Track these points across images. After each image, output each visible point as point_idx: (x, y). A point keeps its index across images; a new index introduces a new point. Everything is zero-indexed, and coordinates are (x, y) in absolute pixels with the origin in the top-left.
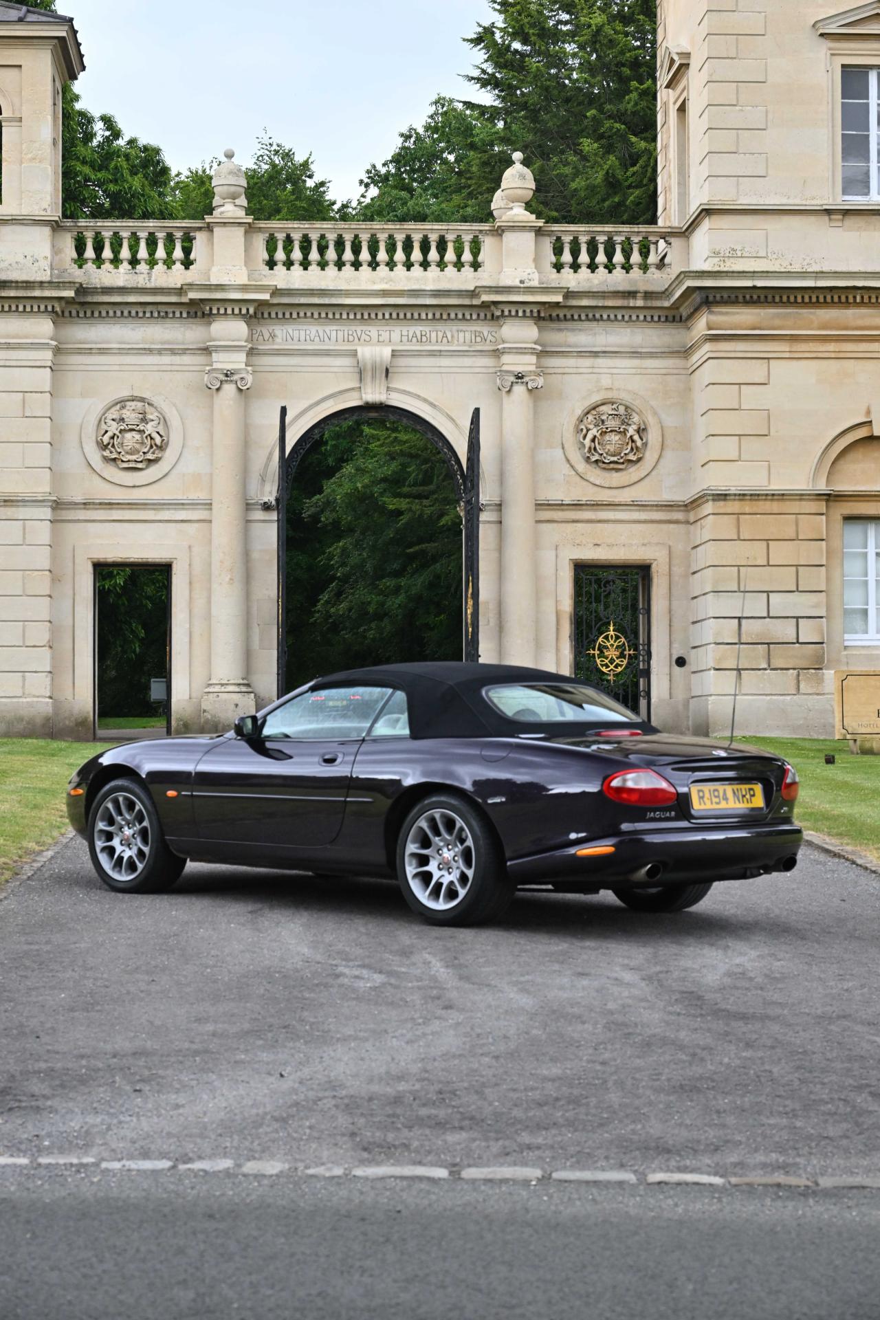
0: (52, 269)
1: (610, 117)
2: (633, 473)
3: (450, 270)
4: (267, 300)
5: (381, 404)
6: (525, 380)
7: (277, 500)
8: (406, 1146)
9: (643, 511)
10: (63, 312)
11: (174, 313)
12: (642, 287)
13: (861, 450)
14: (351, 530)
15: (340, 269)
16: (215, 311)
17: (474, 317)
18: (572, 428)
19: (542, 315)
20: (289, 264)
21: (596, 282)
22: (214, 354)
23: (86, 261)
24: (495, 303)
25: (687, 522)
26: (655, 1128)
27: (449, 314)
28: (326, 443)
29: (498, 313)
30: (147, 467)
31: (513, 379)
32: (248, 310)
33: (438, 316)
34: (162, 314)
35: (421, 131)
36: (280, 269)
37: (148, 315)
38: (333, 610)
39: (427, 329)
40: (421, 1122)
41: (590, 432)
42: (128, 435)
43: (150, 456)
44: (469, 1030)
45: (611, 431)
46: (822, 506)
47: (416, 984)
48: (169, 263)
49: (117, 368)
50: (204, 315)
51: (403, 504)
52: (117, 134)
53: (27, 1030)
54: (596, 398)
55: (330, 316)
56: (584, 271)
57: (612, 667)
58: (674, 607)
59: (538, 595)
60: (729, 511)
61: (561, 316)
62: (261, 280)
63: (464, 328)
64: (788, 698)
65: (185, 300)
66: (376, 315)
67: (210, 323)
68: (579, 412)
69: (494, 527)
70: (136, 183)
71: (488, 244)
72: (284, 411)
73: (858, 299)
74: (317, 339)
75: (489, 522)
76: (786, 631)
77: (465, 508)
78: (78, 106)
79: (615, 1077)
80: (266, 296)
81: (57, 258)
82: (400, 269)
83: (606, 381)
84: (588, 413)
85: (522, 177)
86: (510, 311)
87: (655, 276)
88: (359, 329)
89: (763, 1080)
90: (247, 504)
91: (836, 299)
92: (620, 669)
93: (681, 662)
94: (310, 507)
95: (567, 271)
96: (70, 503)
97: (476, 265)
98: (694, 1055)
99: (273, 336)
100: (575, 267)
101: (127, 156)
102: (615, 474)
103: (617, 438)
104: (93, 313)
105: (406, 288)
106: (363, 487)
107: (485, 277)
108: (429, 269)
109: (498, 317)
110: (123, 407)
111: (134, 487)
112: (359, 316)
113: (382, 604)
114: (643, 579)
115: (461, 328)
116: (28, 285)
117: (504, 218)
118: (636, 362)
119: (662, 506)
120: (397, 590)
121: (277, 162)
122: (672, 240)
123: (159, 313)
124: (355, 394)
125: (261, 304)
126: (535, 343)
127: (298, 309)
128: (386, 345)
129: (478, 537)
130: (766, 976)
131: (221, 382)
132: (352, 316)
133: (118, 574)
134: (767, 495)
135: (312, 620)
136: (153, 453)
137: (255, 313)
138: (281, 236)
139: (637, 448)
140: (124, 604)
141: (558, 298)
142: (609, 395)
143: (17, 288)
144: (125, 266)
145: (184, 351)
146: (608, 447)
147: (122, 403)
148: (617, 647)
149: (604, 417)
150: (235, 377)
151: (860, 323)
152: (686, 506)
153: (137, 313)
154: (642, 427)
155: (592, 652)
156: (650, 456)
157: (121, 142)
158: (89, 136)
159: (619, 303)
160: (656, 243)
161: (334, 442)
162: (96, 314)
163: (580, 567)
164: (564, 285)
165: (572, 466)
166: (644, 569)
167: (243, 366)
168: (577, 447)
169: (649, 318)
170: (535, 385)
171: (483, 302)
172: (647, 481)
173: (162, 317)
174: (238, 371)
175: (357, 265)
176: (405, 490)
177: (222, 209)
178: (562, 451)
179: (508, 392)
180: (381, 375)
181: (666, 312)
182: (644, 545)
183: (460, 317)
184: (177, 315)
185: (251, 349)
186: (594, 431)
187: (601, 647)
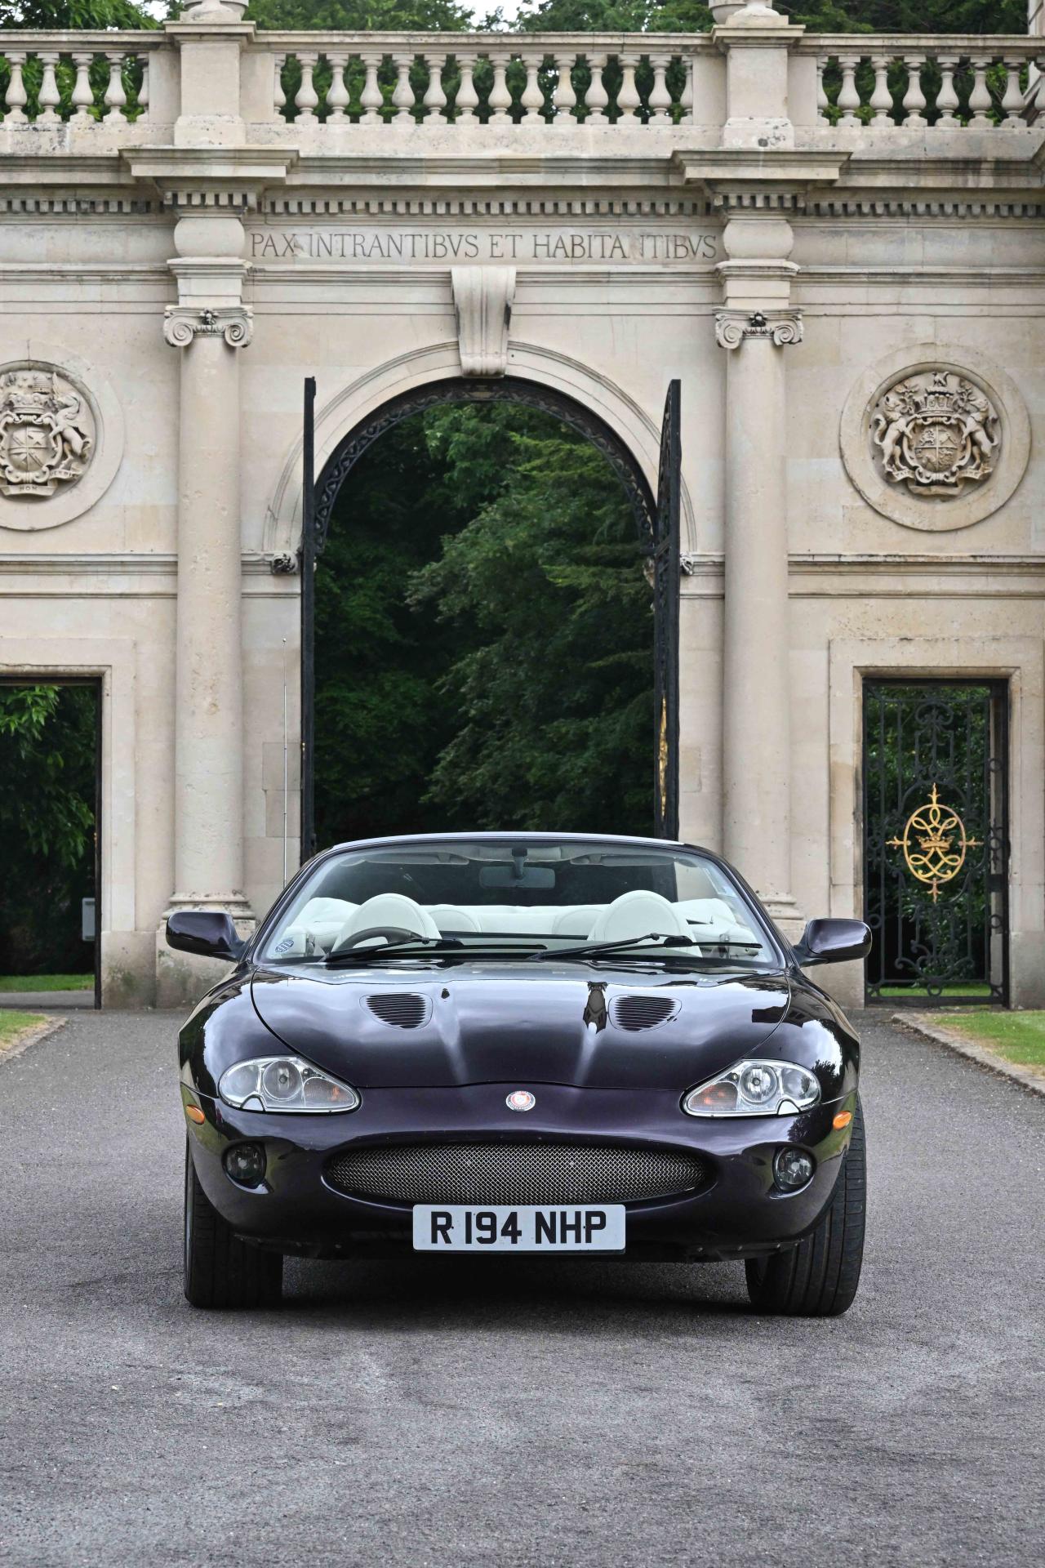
2: (973, 505)
3: (628, 120)
4: (281, 179)
5: (498, 373)
6: (769, 326)
7: (300, 555)
9: (995, 575)
11: (106, 203)
12: (992, 153)
14: (497, 631)
15: (419, 121)
16: (182, 201)
17: (673, 209)
18: (858, 417)
19: (801, 204)
20: (323, 111)
21: (904, 142)
22: (181, 283)
24: (712, 183)
27: (625, 205)
28: (451, 466)
29: (718, 202)
30: (56, 494)
31: (744, 326)
32: (245, 197)
33: (604, 208)
34: (84, 206)
36: (307, 121)
37: (58, 208)
38: (463, 779)
39: (584, 233)
41: (893, 426)
42: (21, 435)
43: (61, 474)
45: (933, 424)
47: (314, 1402)
48: (101, 108)
49: (1, 308)
50: (160, 208)
51: (583, 577)
54: (904, 362)
55: (401, 208)
56: (883, 123)
59: (793, 736)
61: (838, 206)
62: (269, 142)
63: (654, 231)
65: (124, 180)
66: (488, 206)
67: (171, 225)
68: (872, 388)
69: (711, 605)
71: (699, 74)
72: (310, 386)
74: (376, 251)
75: (701, 597)
77: (656, 568)
79: (595, 1555)
80: (279, 172)
82: (533, 119)
83: (923, 329)
84: (889, 390)
86: (740, 198)
87: (1016, 131)
88: (455, 233)
90: (244, 563)
92: (950, 875)
94: (422, 580)
95: (849, 122)
97: (677, 112)
98: (764, 1521)
99: (292, 247)
100: (866, 115)
102: (940, 507)
103: (944, 437)
105: (543, 156)
106: (515, 546)
107: (692, 135)
108: (588, 119)
109: (718, 209)
110: (11, 382)
111: (31, 531)
112: (455, 209)
113: (553, 768)
114: (996, 706)
115: (648, 230)
117: (731, 22)
118: (980, 294)
119: (1028, 565)
120: (581, 742)
123: (78, 204)
124: (449, 357)
125: (270, 187)
126: (787, 258)
127: (341, 196)
128: (507, 263)
129: (676, 624)
130: (997, 1394)
131: (195, 333)
132: (441, 209)
133: (35, 703)
135: (424, 799)
136: (68, 468)
137: (259, 204)
138: (308, 59)
139: (982, 455)
140: (56, 765)
141: (832, 173)
142: (929, 356)
144: (16, 117)
145: (125, 277)
146: (928, 454)
148: (945, 834)
149: (919, 398)
150: (220, 325)
153: (37, 204)
155: (898, 842)
156: (1006, 473)
159: (947, 181)
160: (1022, 69)
161: (466, 464)
163: (874, 682)
164: (842, 150)
165: (858, 491)
166: (998, 686)
167: (236, 303)
168: (867, 454)
169: (1004, 211)
170: (788, 336)
171: (689, 181)
172: (1000, 519)
173: (85, 213)
174: (226, 312)
175: (451, 111)
176: (590, 550)
177: (197, 8)
178: (839, 460)
179: (737, 351)
180: (496, 318)
181: (1035, 199)
182: (995, 639)
183: (646, 208)
184: (114, 208)
185: (252, 271)
186: (901, 425)
187: (914, 833)
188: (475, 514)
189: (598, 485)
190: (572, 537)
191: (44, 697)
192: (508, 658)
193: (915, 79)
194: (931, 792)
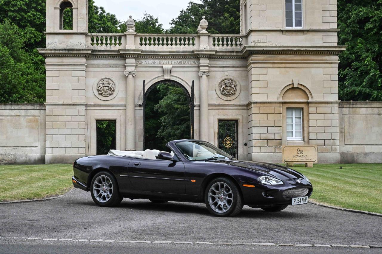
0: (85, 46)
1: (232, 7)
2: (233, 97)
3: (187, 46)
4: (140, 54)
5: (169, 79)
6: (206, 73)
7: (143, 104)
8: (144, 238)
9: (236, 106)
10: (88, 57)
11: (116, 57)
12: (235, 50)
13: (291, 91)
14: (166, 114)
15: (159, 46)
16: (127, 56)
17: (193, 58)
18: (218, 85)
19: (210, 57)
20: (146, 44)
21: (224, 49)
22: (127, 67)
23: (94, 44)
24: (198, 54)
25: (247, 109)
26: (201, 235)
27: (186, 57)
28: (160, 91)
29: (199, 57)
30: (110, 96)
31: (202, 73)
32: (135, 56)
33: (183, 57)
35: (186, 10)
36: (143, 46)
37: (110, 57)
38: (162, 134)
39: (181, 61)
40: (148, 234)
42: (105, 88)
43: (110, 93)
44: (166, 218)
45: (228, 86)
46: (281, 105)
48: (115, 44)
49: (102, 71)
50: (124, 57)
51: (179, 106)
52: (104, 12)
53: (63, 218)
54: (224, 78)
55: (156, 57)
56: (221, 46)
57: (228, 146)
58: (244, 131)
59: (209, 128)
60: (257, 106)
61: (215, 57)
62: (138, 48)
63: (190, 60)
64: (272, 153)
65: (119, 54)
66: (168, 57)
67: (125, 60)
68: (219, 81)
69: (198, 111)
70: (109, 24)
71: (196, 39)
72: (144, 81)
73: (290, 53)
74: (153, 63)
75: (197, 109)
76: (272, 136)
77: (191, 105)
78: (94, 4)
79: (196, 226)
80: (140, 52)
81: (87, 43)
82: (174, 46)
83: (226, 74)
84: (222, 82)
85: (205, 22)
86: (202, 56)
87: (239, 47)
88: (163, 61)
89: (230, 227)
90: (135, 105)
91: (284, 53)
92: (230, 146)
93: (246, 145)
94: (156, 107)
95: (216, 46)
96: (90, 105)
97: (193, 45)
99: (142, 63)
100: (218, 45)
101: (107, 18)
102: (229, 97)
103: (229, 88)
104: (96, 57)
105: (175, 50)
106: (169, 102)
107: (195, 48)
108: (181, 45)
110: (104, 81)
111: (106, 101)
112: (163, 58)
113: (174, 132)
114: (236, 124)
116: (79, 50)
117: (200, 33)
118: (234, 69)
119: (241, 105)
120: (178, 129)
121: (148, 19)
122: (243, 38)
123: (113, 57)
124: (162, 77)
125: (138, 55)
126: (208, 64)
127: (148, 56)
128: (170, 65)
131: (128, 74)
133: (104, 124)
134: (267, 102)
135: (156, 137)
136: (111, 92)
137: (137, 57)
138: (144, 37)
139: (234, 90)
140: (107, 132)
141: (214, 53)
142: (227, 77)
143: (76, 51)
144: (104, 45)
145: (119, 66)
146: (227, 90)
147: (103, 79)
148: (230, 141)
149: (226, 83)
150: (132, 73)
151: (290, 59)
152: (247, 105)
153: (107, 57)
154: (236, 85)
155: (223, 142)
156: (237, 93)
157: (105, 14)
158: (97, 12)
159: (229, 54)
160: (239, 39)
161: (162, 91)
162: (97, 57)
163: (220, 121)
164: (215, 49)
165: (218, 95)
166: (236, 121)
167: (134, 70)
168: (219, 90)
169: (237, 58)
170: (208, 75)
171: (195, 54)
172: (236, 99)
173: (114, 58)
174: (133, 71)
175: (163, 44)
176: (180, 102)
177: (129, 30)
178: (215, 91)
179: (201, 77)
180: (169, 72)
181: (241, 56)
182: (236, 115)
183: (189, 57)
184: (117, 57)
185: (136, 66)
186: (223, 86)
187: (225, 141)
188: (163, 98)
189: (181, 94)
190: (177, 101)
191: (106, 123)
192: (168, 117)
193: (225, 40)
194: (227, 135)
